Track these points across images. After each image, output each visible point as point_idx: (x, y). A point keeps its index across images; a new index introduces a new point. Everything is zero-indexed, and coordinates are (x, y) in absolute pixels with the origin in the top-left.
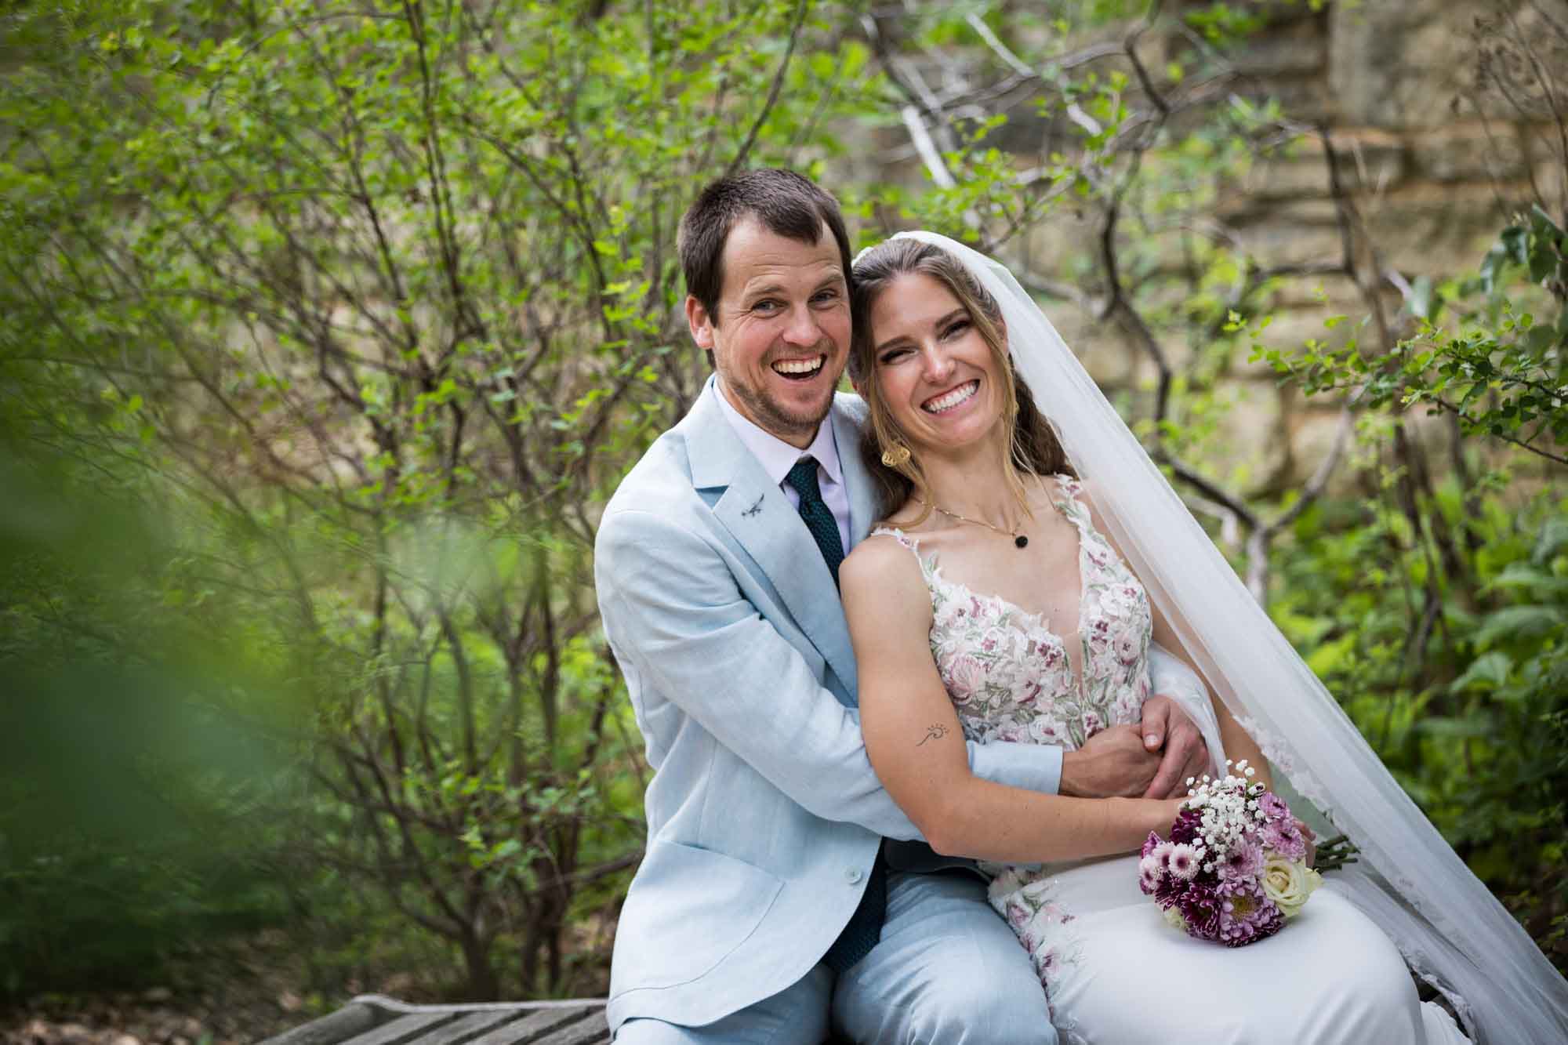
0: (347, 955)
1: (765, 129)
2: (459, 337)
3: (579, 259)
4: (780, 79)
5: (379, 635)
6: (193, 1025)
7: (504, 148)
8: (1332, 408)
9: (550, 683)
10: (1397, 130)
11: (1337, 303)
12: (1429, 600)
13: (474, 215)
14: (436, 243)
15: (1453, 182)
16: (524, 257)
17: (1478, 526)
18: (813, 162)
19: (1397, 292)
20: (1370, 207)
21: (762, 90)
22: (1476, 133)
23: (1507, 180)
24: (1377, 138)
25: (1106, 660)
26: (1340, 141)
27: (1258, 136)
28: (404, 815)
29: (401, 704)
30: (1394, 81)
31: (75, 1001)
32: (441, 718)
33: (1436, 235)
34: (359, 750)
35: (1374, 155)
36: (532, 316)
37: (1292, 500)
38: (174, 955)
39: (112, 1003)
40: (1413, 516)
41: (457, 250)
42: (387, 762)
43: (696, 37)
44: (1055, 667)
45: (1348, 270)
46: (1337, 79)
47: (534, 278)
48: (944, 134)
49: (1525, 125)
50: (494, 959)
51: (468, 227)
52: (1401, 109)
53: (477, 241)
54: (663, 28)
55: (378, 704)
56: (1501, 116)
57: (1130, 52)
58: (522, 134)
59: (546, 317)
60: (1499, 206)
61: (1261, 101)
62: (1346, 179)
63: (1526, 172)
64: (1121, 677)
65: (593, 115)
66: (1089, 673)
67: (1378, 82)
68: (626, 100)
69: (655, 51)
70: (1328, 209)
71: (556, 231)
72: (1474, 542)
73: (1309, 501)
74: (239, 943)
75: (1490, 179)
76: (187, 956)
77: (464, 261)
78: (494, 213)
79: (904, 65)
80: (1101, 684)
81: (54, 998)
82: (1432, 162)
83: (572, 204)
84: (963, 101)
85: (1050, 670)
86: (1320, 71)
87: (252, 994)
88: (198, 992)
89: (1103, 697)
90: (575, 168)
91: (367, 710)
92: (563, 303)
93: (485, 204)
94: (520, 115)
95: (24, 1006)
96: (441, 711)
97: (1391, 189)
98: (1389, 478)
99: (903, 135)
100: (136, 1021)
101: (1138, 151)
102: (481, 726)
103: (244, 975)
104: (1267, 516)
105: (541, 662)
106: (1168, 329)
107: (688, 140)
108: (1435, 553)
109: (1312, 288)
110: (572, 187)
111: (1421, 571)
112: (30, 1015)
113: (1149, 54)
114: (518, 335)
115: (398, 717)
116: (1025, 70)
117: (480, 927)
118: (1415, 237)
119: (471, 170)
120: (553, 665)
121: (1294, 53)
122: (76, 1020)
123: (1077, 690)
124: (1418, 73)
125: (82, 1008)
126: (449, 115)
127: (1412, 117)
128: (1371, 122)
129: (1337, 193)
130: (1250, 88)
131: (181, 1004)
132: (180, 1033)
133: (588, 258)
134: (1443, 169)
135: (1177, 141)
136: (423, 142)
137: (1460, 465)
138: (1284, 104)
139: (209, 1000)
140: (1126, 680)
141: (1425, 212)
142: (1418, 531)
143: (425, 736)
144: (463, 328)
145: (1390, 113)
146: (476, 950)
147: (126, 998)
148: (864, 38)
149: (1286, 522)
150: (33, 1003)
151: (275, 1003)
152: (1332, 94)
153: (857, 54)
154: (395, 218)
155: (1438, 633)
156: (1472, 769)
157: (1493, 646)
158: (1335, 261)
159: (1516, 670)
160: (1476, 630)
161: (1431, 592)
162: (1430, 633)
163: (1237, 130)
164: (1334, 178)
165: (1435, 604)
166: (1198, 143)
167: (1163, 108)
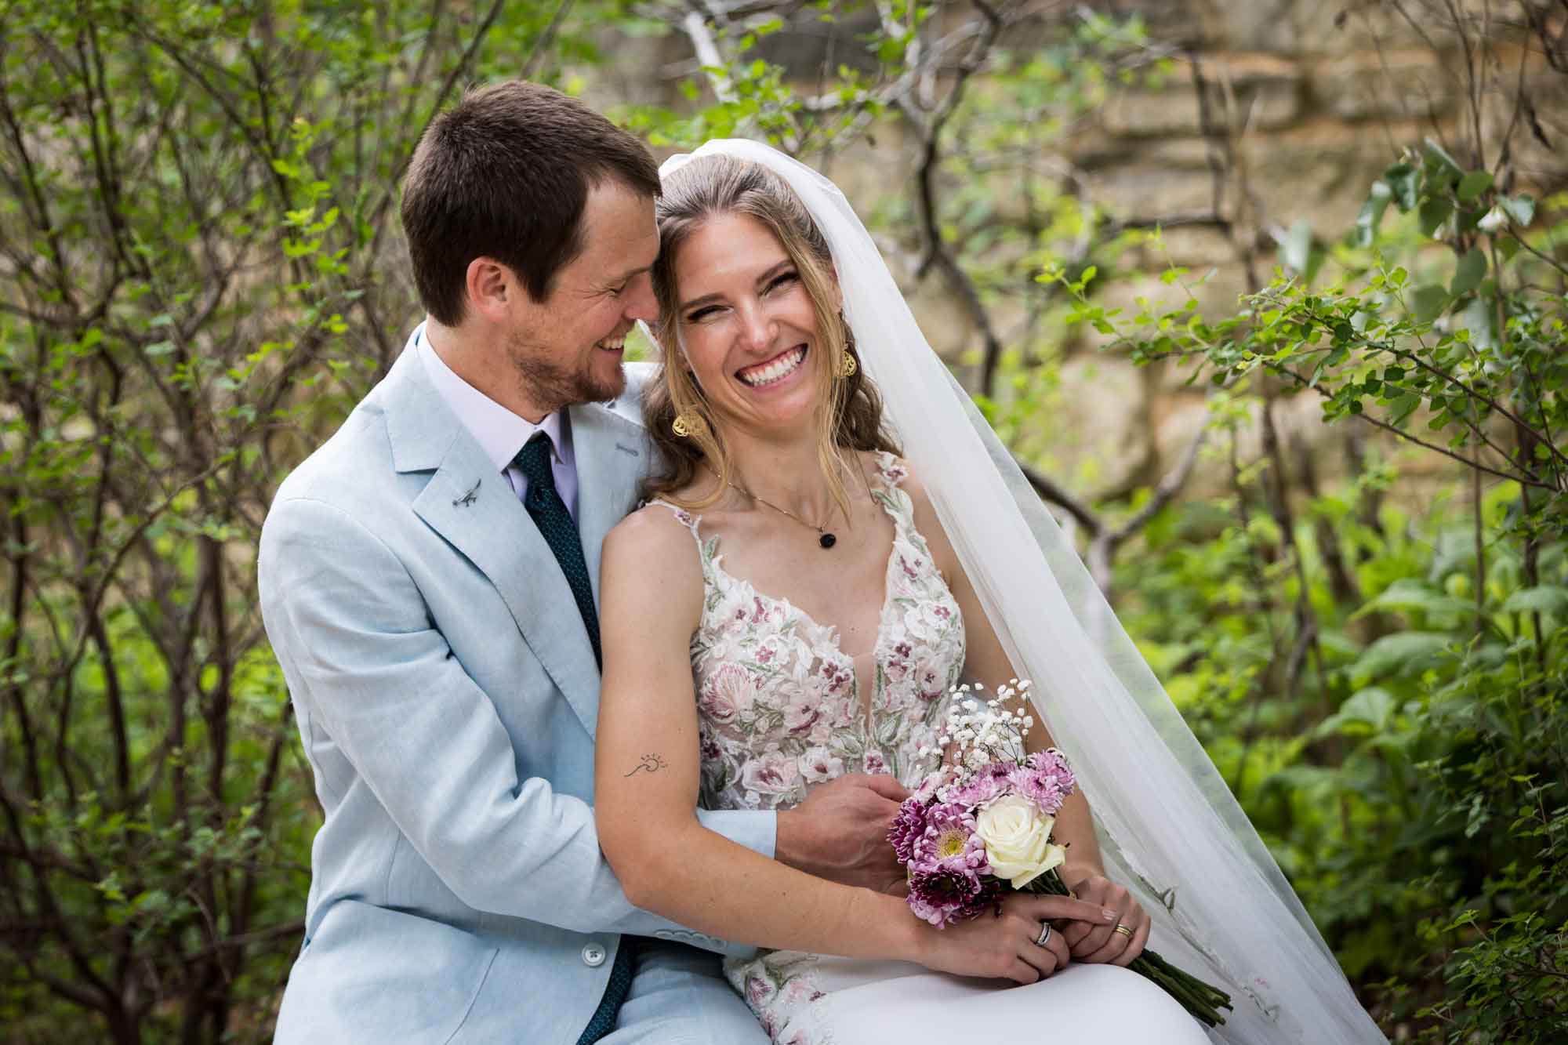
1: (494, 33)
2: (119, 280)
7: (173, 51)
9: (220, 706)
10: (1291, 56)
11: (1208, 264)
12: (1303, 624)
15: (1357, 121)
20: (1254, 149)
23: (1426, 120)
24: (1269, 66)
25: (902, 692)
26: (1215, 68)
27: (1114, 58)
28: (41, 862)
33: (1338, 185)
36: (208, 254)
37: (1144, 499)
40: (1284, 522)
44: (839, 692)
45: (1219, 222)
52: (1298, 31)
58: (198, 35)
59: (226, 257)
61: (1121, 18)
64: (918, 712)
66: (880, 705)
70: (1199, 152)
73: (1164, 502)
75: (1406, 119)
80: (893, 717)
82: (1337, 95)
85: (833, 696)
89: (893, 736)
92: (246, 240)
97: (1284, 128)
99: (684, 47)
101: (965, 72)
102: (135, 755)
104: (1113, 521)
105: (210, 679)
106: (1003, 291)
109: (1183, 244)
117: (129, 997)
118: (1313, 187)
120: (226, 681)
123: (862, 723)
127: (1311, 41)
128: (1261, 47)
129: (1208, 132)
134: (1348, 105)
135: (1019, 64)
137: (1356, 469)
138: (1149, 21)
140: (924, 718)
141: (1324, 157)
142: (1288, 539)
144: (123, 268)
145: (1284, 36)
146: (124, 1029)
149: (1134, 528)
152: (1215, 11)
154: (42, 133)
155: (1312, 665)
156: (1348, 831)
157: (1375, 681)
158: (1206, 211)
159: (1399, 711)
160: (1354, 660)
161: (1303, 615)
162: (1301, 664)
163: (1090, 50)
164: (1205, 112)
165: (1309, 629)
166: (1044, 66)
167: (995, 20)
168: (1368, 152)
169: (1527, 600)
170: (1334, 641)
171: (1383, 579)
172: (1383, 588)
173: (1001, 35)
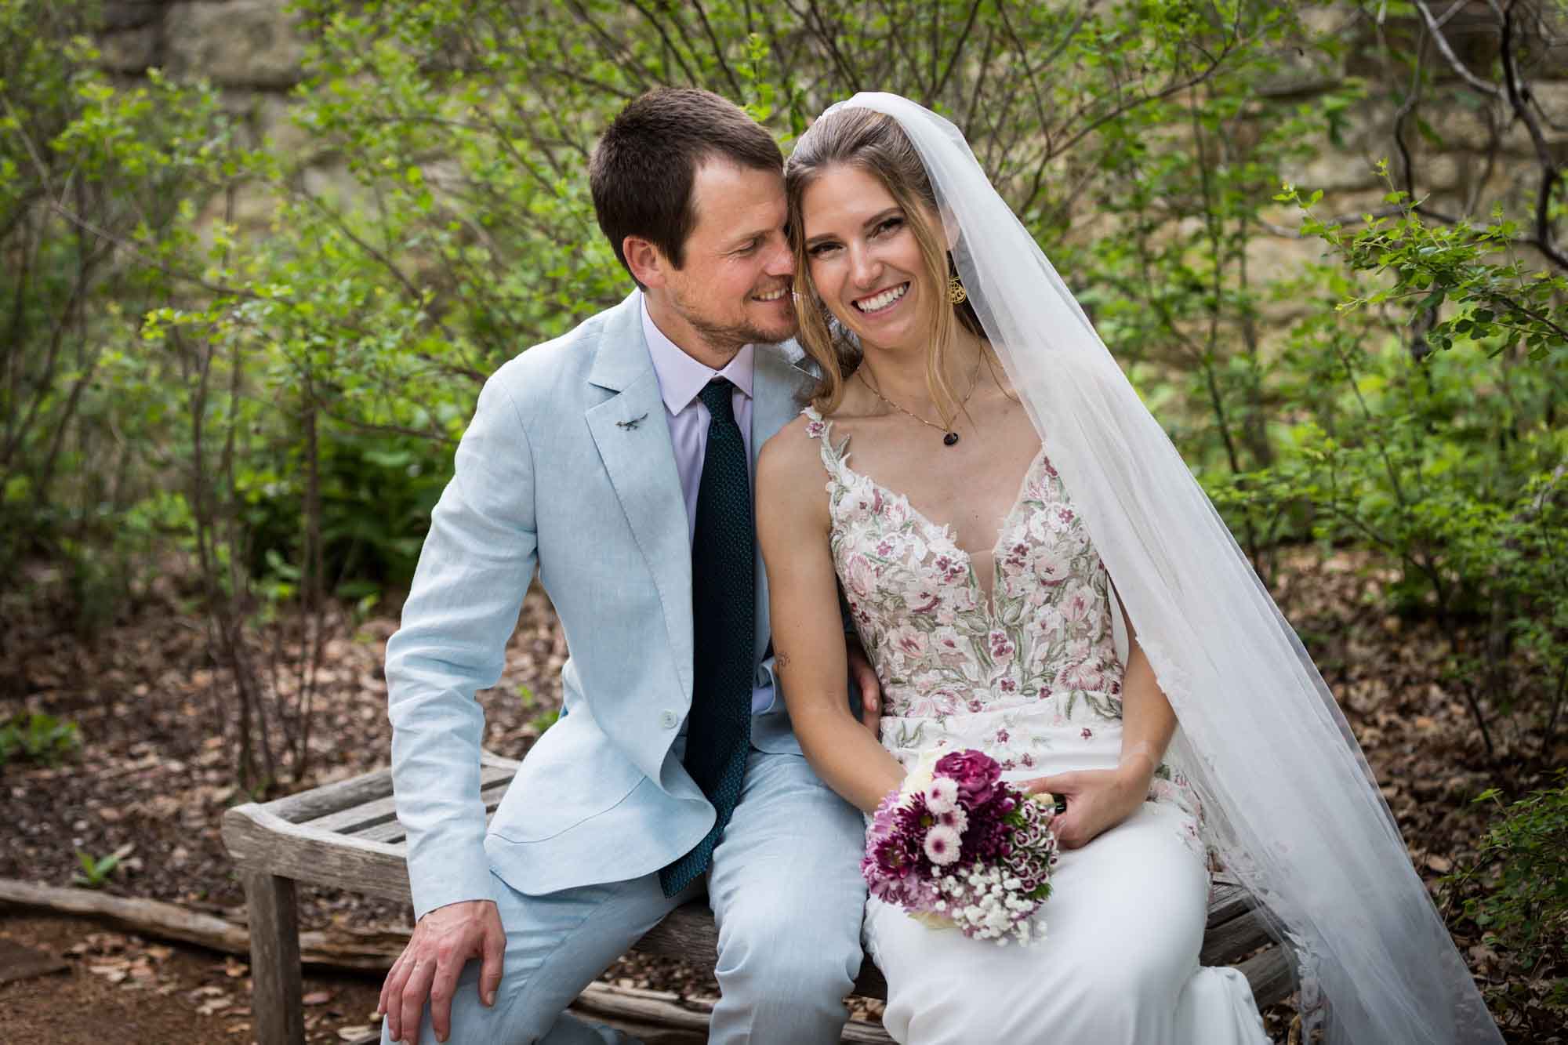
25: (1022, 581)
66: (1001, 592)
80: (1015, 603)
85: (951, 585)
89: (1017, 617)
123: (986, 607)
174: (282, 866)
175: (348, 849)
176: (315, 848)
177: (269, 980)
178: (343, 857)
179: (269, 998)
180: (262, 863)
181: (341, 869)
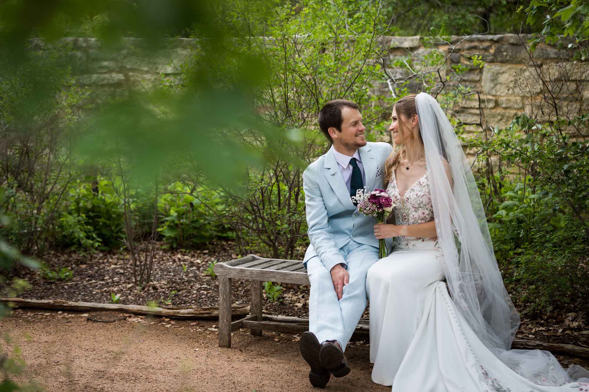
0: (248, 248)
1: (357, 80)
2: (286, 117)
3: (314, 103)
4: (361, 70)
5: (262, 180)
6: (213, 259)
7: (301, 77)
8: (473, 155)
10: (494, 96)
11: (478, 132)
12: (490, 197)
13: (292, 92)
14: (284, 97)
15: (506, 108)
16: (302, 102)
17: (502, 183)
18: (367, 88)
19: (491, 130)
20: (487, 112)
21: (357, 72)
22: (513, 98)
23: (518, 109)
24: (490, 97)
26: (482, 97)
27: (464, 94)
28: (263, 219)
29: (265, 195)
30: (496, 85)
31: (188, 251)
32: (273, 199)
33: (501, 120)
34: (255, 204)
35: (489, 101)
36: (302, 115)
38: (210, 244)
39: (196, 253)
40: (489, 179)
41: (288, 99)
42: (261, 207)
43: (345, 58)
45: (480, 125)
46: (482, 84)
47: (304, 106)
48: (395, 86)
49: (523, 97)
50: (279, 252)
51: (290, 95)
52: (496, 91)
53: (292, 98)
54: (337, 55)
55: (260, 194)
56: (519, 96)
57: (438, 72)
58: (305, 75)
59: (305, 115)
60: (516, 114)
61: (466, 87)
62: (483, 106)
63: (523, 108)
64: (413, 210)
65: (320, 73)
67: (492, 85)
68: (328, 70)
69: (335, 61)
70: (478, 112)
71: (310, 97)
72: (501, 186)
74: (224, 243)
75: (515, 109)
76: (213, 244)
77: (289, 101)
78: (296, 92)
79: (388, 70)
80: (408, 209)
81: (184, 250)
82: (502, 103)
83: (314, 91)
84: (400, 79)
86: (479, 81)
87: (226, 254)
88: (215, 252)
89: (408, 213)
90: (315, 83)
91: (258, 195)
92: (309, 112)
93: (295, 90)
94: (305, 70)
95: (177, 251)
96: (273, 198)
97: (491, 108)
98: (484, 170)
99: (387, 86)
100: (201, 257)
101: (438, 94)
102: (282, 202)
103: (225, 250)
105: (296, 189)
107: (340, 80)
108: (492, 189)
109: (472, 128)
110: (314, 87)
111: (489, 191)
112: (178, 253)
113: (443, 73)
114: (299, 118)
115: (264, 198)
116: (415, 74)
117: (277, 244)
118: (496, 120)
119: (293, 83)
120: (299, 190)
121: (475, 77)
122: (187, 255)
123: (403, 209)
124: (501, 84)
125: (189, 253)
126: (290, 69)
127: (498, 93)
128: (489, 94)
129: (480, 108)
130: (464, 83)
131: (211, 254)
132: (210, 260)
133: (316, 104)
134: (504, 105)
135: (446, 94)
136: (284, 74)
137: (500, 171)
138: (471, 87)
139: (217, 254)
141: (499, 114)
142: (489, 182)
143: (270, 202)
144: (288, 115)
145: (494, 92)
146: (276, 249)
147: (199, 252)
148: (380, 63)
150: (178, 251)
151: (231, 256)
152: (482, 87)
153: (379, 67)
154: (275, 90)
155: (491, 205)
156: (495, 235)
157: (503, 209)
158: (479, 122)
159: (507, 214)
160: (500, 205)
161: (490, 196)
162: (489, 205)
163: (460, 92)
164: (480, 105)
165: (491, 198)
166: (451, 94)
167: (444, 85)
168: (507, 114)
169: (533, 196)
170: (496, 201)
171: (505, 190)
172: (506, 192)
173: (445, 88)
174: (231, 276)
175: (252, 270)
176: (242, 271)
177: (224, 303)
178: (250, 272)
179: (224, 308)
180: (225, 276)
181: (250, 275)
